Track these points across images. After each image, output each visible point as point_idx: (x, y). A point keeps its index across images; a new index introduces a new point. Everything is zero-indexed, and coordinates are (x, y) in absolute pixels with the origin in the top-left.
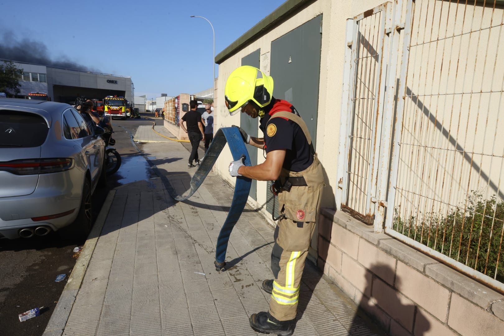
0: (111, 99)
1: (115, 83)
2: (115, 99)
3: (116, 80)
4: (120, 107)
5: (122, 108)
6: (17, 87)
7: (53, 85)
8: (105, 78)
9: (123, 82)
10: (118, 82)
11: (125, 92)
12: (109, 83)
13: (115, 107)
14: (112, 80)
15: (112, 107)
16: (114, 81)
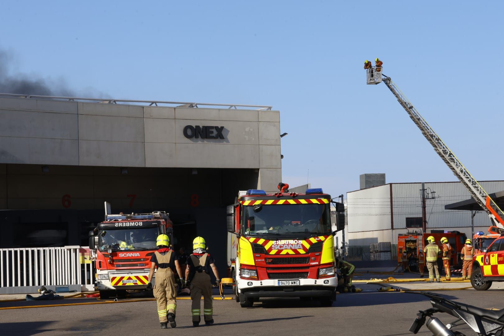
0: (270, 202)
1: (216, 137)
2: (286, 204)
3: (219, 125)
4: (313, 240)
5: (320, 243)
8: (175, 118)
9: (247, 130)
10: (228, 131)
11: (258, 173)
12: (194, 138)
13: (286, 243)
14: (203, 127)
15: (276, 243)
16: (212, 127)
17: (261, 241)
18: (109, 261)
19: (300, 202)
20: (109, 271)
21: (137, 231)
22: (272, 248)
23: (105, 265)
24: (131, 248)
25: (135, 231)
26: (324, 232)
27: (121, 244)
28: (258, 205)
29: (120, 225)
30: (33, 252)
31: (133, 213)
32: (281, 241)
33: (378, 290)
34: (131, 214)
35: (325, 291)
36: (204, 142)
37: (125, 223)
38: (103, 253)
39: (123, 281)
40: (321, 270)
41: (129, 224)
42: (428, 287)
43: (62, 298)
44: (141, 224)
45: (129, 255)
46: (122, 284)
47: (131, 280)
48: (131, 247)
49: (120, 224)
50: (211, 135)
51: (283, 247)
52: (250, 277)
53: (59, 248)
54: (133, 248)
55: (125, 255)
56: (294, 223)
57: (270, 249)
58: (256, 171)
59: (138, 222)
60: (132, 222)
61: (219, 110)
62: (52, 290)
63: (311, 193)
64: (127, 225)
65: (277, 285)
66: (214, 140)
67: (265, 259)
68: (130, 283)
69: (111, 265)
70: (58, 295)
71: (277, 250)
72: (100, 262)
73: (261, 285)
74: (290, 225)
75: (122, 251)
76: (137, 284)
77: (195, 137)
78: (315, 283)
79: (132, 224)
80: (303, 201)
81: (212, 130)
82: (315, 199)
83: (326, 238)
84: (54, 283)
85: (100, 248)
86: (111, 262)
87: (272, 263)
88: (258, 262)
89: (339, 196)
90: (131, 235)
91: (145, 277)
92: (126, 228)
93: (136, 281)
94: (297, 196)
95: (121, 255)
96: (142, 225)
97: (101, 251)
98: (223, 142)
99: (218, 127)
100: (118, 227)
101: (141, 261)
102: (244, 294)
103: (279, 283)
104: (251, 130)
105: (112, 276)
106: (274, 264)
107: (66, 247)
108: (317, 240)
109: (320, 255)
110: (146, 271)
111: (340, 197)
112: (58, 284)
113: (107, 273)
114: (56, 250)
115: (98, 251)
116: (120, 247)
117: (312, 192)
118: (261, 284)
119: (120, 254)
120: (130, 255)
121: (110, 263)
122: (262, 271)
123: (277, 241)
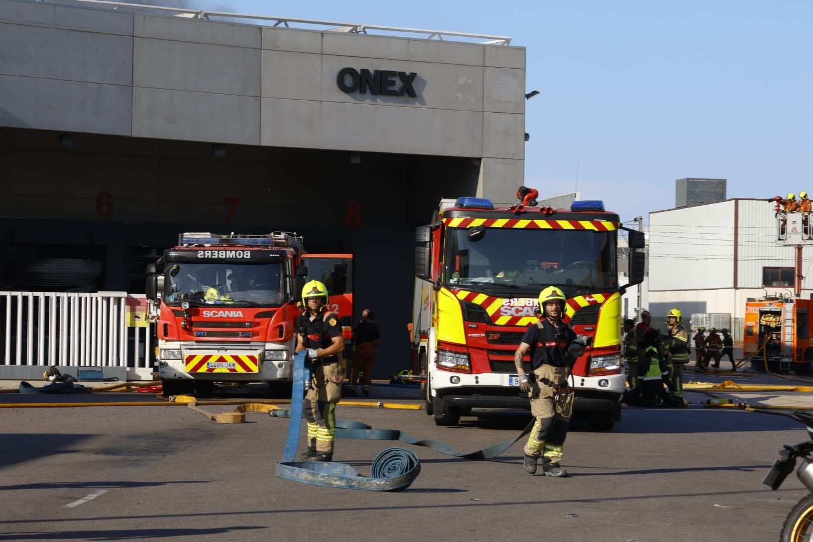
1: (400, 94)
3: (407, 69)
8: (322, 50)
9: (461, 81)
10: (424, 83)
11: (479, 166)
12: (357, 94)
13: (529, 304)
14: (377, 72)
15: (508, 304)
16: (393, 74)
17: (480, 299)
18: (182, 323)
19: (559, 225)
20: (182, 343)
21: (240, 269)
22: (502, 313)
23: (175, 331)
24: (227, 301)
25: (236, 268)
26: (602, 286)
27: (208, 294)
28: (478, 228)
29: (208, 255)
30: (36, 299)
31: (233, 233)
32: (519, 299)
33: (702, 405)
34: (230, 234)
35: (600, 400)
36: (376, 101)
37: (217, 252)
38: (172, 308)
39: (208, 364)
40: (593, 359)
41: (224, 254)
42: (800, 402)
43: (90, 391)
44: (248, 255)
45: (221, 314)
46: (207, 369)
47: (224, 364)
48: (226, 299)
49: (208, 253)
50: (391, 88)
51: (522, 311)
52: (456, 367)
53: (88, 295)
54: (231, 301)
55: (214, 314)
56: (546, 265)
57: (498, 314)
58: (476, 163)
59: (243, 251)
60: (231, 251)
61: (409, 40)
62: (70, 374)
63: (582, 208)
64: (220, 257)
65: (506, 384)
66: (395, 98)
67: (486, 335)
68: (223, 369)
69: (185, 332)
70: (83, 386)
71: (511, 317)
72: (165, 325)
73: (476, 384)
74: (537, 269)
75: (208, 305)
76: (236, 371)
77: (359, 89)
78: (582, 384)
79: (231, 255)
80: (565, 225)
81: (393, 79)
82: (588, 222)
83: (607, 297)
84: (74, 362)
85: (166, 298)
86: (188, 327)
87: (500, 341)
88: (472, 337)
89: (633, 219)
90: (227, 275)
91: (252, 358)
92: (219, 261)
93: (234, 365)
94: (554, 213)
95: (207, 314)
96: (249, 257)
97: (168, 304)
98: (414, 104)
99: (405, 73)
100: (203, 258)
101: (246, 327)
102: (442, 399)
103: (511, 381)
104: (470, 82)
105: (187, 354)
106: (503, 343)
107: (100, 294)
108: (589, 301)
109: (594, 330)
110: (253, 348)
111: (636, 220)
112: (82, 364)
113: (179, 348)
114: (80, 299)
115: (162, 304)
116: (206, 298)
117: (583, 206)
118: (477, 382)
119: (204, 312)
120: (224, 314)
121: (185, 328)
122: (480, 357)
123: (512, 300)
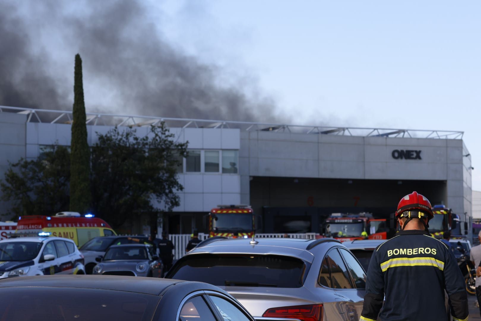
1: (415, 158)
3: (418, 149)
6: (174, 190)
7: (250, 176)
8: (386, 144)
9: (438, 153)
14: (406, 151)
16: (413, 151)
25: (348, 225)
27: (339, 233)
34: (347, 214)
36: (407, 161)
37: (342, 220)
41: (344, 221)
45: (343, 240)
50: (412, 156)
54: (346, 236)
58: (445, 182)
59: (350, 219)
66: (414, 160)
75: (339, 237)
77: (400, 158)
79: (346, 221)
81: (413, 153)
90: (346, 227)
98: (420, 162)
99: (417, 151)
104: (442, 153)
116: (338, 235)
